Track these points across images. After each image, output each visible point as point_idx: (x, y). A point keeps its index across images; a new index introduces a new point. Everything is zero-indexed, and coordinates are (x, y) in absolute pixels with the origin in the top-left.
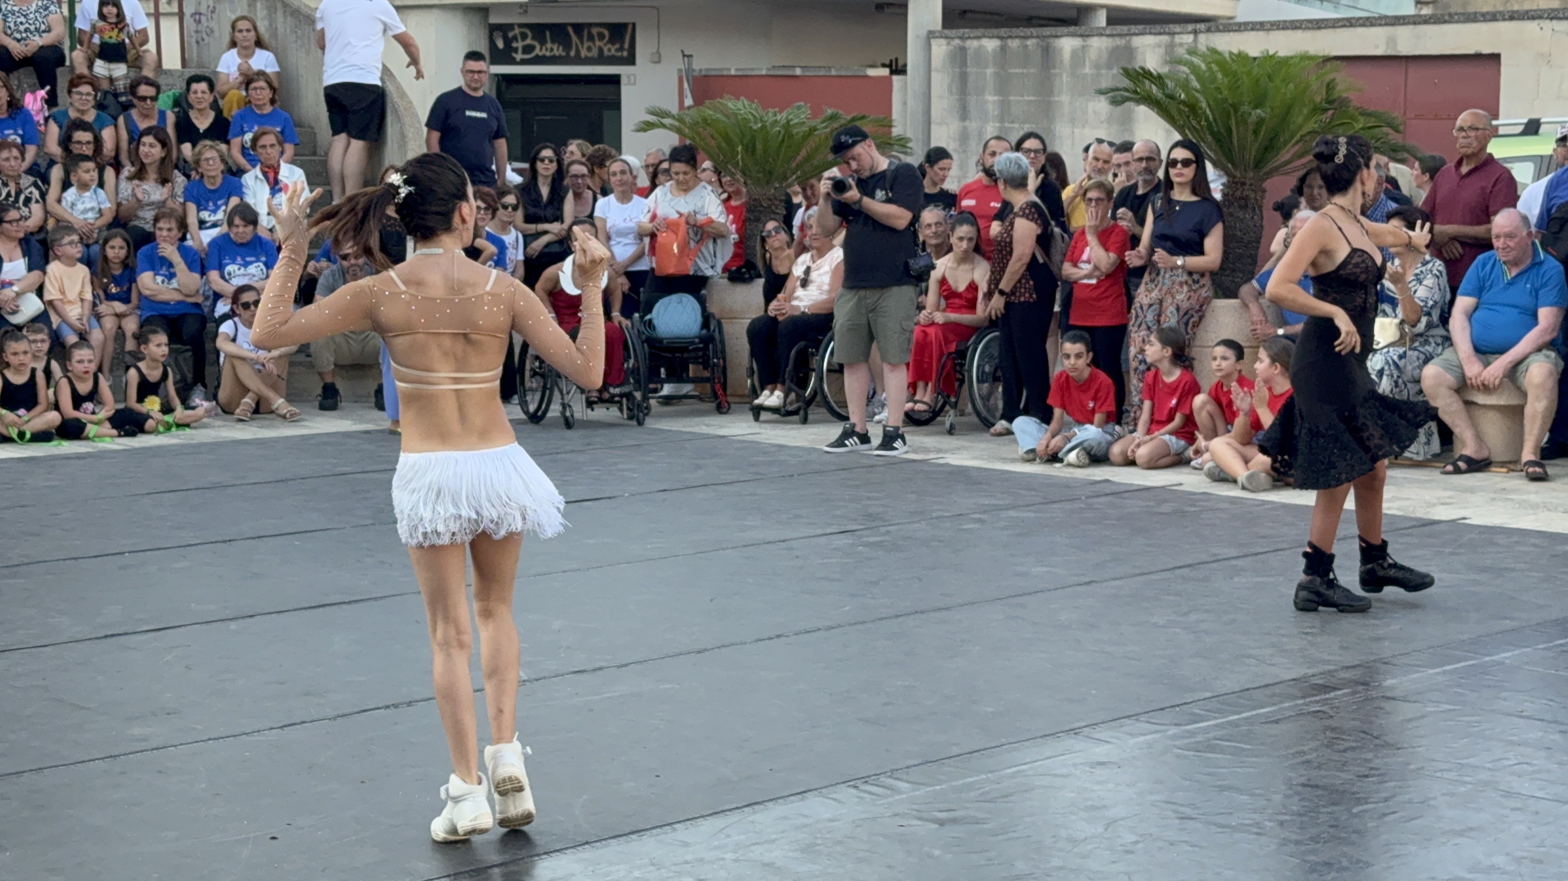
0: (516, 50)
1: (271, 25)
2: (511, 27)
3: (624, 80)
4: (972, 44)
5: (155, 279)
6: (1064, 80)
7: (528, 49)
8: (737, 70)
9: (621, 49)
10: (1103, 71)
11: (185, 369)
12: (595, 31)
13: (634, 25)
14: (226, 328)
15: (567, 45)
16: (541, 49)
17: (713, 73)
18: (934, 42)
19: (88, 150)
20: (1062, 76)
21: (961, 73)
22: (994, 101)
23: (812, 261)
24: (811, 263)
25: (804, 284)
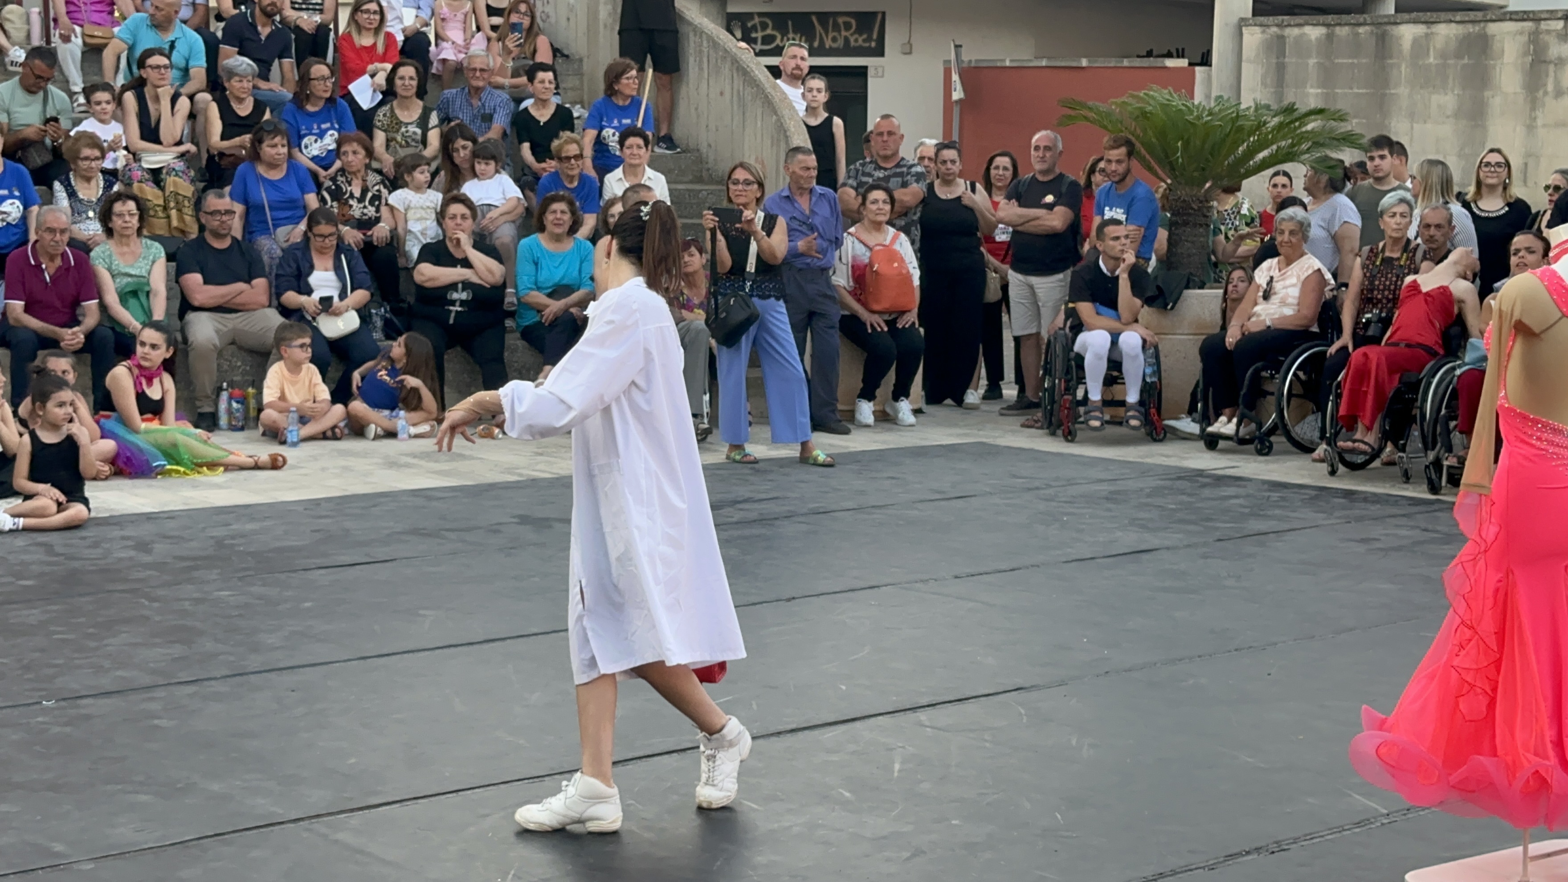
0: (755, 41)
2: (750, 15)
3: (871, 72)
4: (1293, 32)
6: (1403, 70)
7: (768, 39)
8: (1010, 61)
9: (869, 39)
10: (1452, 61)
12: (841, 20)
13: (884, 14)
17: (984, 65)
18: (1245, 30)
20: (1399, 67)
21: (1277, 63)
22: (1317, 94)
23: (1277, 271)
24: (1276, 273)
25: (1267, 296)
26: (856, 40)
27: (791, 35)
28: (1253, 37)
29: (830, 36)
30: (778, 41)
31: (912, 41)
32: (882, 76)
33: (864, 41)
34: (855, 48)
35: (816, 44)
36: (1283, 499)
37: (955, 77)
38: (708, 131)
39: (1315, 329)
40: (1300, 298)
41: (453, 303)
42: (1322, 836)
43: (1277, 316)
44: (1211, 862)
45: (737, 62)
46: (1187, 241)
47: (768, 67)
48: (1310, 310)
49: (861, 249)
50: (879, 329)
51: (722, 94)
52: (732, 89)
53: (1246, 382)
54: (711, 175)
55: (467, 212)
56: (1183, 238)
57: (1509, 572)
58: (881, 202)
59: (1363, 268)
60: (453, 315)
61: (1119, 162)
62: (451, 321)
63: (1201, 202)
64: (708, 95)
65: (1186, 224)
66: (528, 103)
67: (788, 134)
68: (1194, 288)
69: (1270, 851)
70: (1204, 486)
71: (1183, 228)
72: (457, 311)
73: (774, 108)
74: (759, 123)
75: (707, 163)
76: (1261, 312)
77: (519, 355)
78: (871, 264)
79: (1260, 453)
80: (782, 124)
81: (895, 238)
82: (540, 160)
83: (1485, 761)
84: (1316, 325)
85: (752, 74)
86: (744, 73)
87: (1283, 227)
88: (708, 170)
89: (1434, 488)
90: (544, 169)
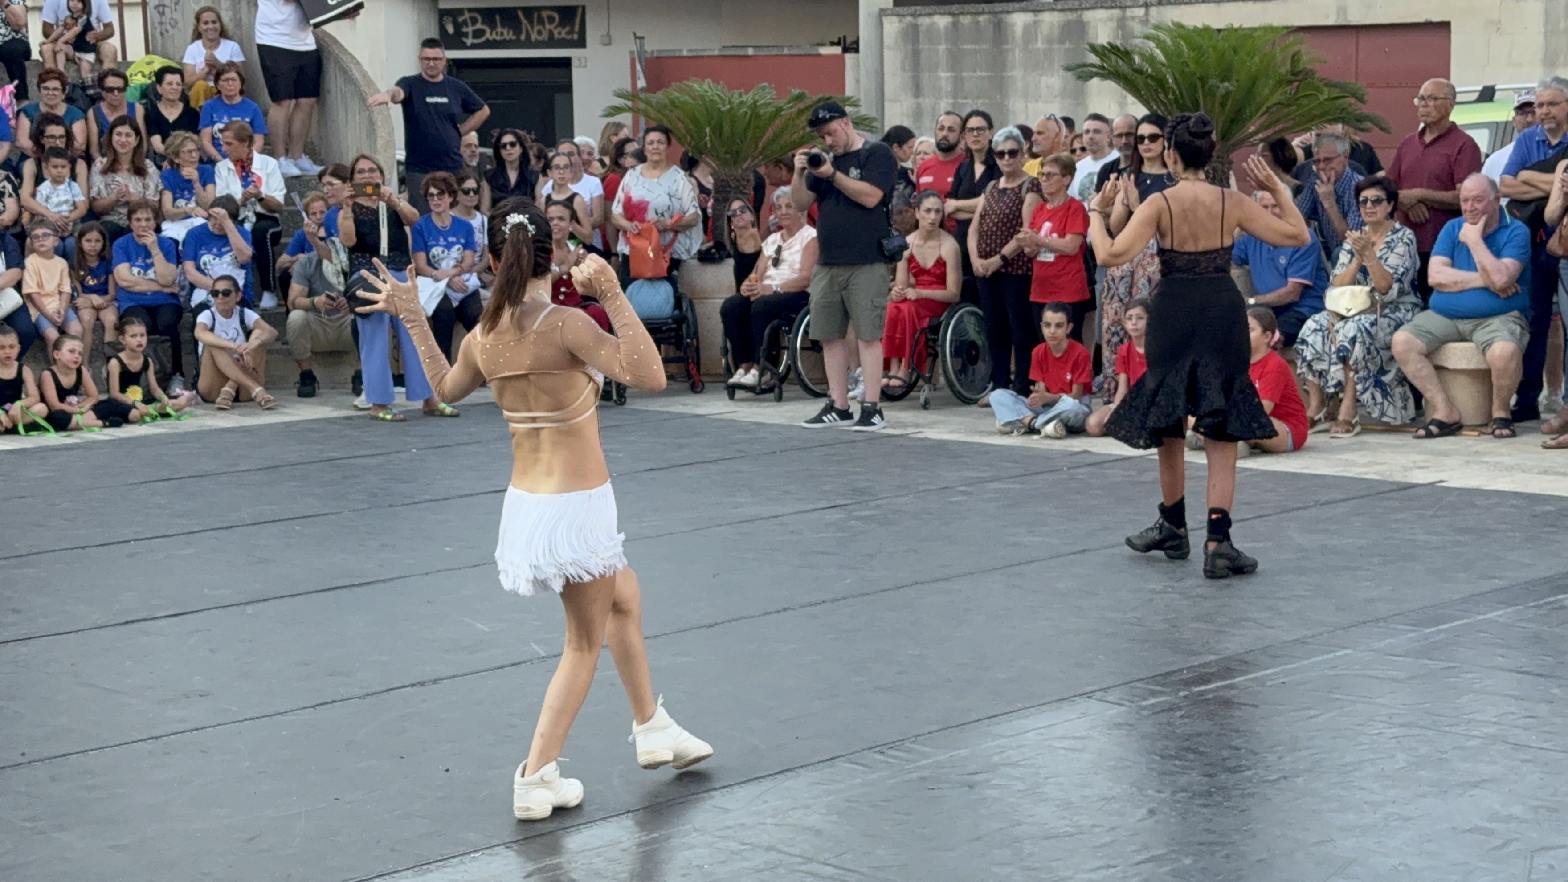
0: (466, 35)
1: (234, 15)
2: (460, 12)
3: (575, 63)
4: (924, 21)
5: (131, 271)
6: (1017, 55)
7: (478, 34)
8: (689, 51)
9: (571, 32)
10: (1056, 46)
11: (164, 359)
12: (545, 14)
13: (584, 8)
14: (204, 318)
15: (517, 29)
16: (491, 34)
17: (665, 54)
18: (886, 20)
19: (61, 143)
20: (1014, 51)
21: (913, 50)
22: (947, 77)
23: (782, 241)
24: (782, 243)
25: (776, 263)
26: (560, 33)
27: (499, 29)
28: (892, 26)
29: (536, 28)
30: (488, 35)
31: (611, 33)
33: (567, 33)
34: (559, 40)
35: (523, 37)
40: (801, 263)
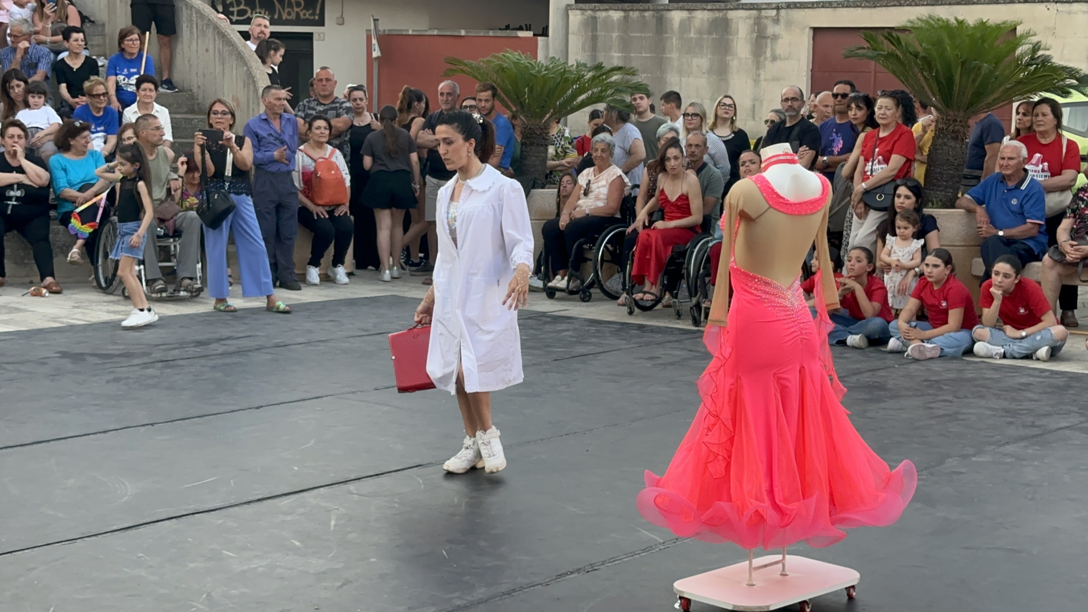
0: (232, 13)
3: (315, 37)
4: (602, 15)
6: (674, 42)
7: (242, 13)
9: (314, 14)
10: (705, 36)
12: (293, 0)
15: (272, 10)
17: (394, 33)
18: (570, 13)
20: (672, 39)
21: (592, 36)
22: (619, 57)
23: (593, 176)
24: (592, 178)
25: (586, 194)
26: (305, 15)
27: (258, 10)
28: (576, 17)
29: (287, 10)
30: (249, 14)
31: (344, 16)
32: (323, 40)
33: (310, 15)
34: (303, 20)
35: (276, 17)
36: (598, 331)
37: (374, 41)
38: (198, 77)
39: (618, 216)
40: (608, 195)
41: (10, 198)
42: (621, 559)
43: (593, 207)
44: (547, 580)
45: (218, 28)
46: (533, 156)
47: (240, 32)
48: (615, 204)
49: (308, 161)
50: (322, 217)
51: (207, 50)
52: (215, 47)
53: (573, 252)
54: (200, 108)
55: (21, 133)
56: (530, 154)
57: (738, 378)
58: (323, 129)
59: (649, 175)
60: (10, 207)
61: (486, 101)
62: (9, 212)
63: (542, 129)
64: (197, 51)
65: (532, 144)
66: (64, 55)
67: (255, 79)
68: (538, 188)
69: (587, 570)
70: (546, 323)
71: (530, 147)
72: (13, 205)
73: (245, 61)
74: (234, 72)
75: (198, 99)
76: (583, 205)
77: (60, 236)
78: (315, 172)
79: (583, 300)
80: (251, 72)
81: (332, 154)
82: (74, 97)
83: (724, 505)
84: (619, 213)
85: (229, 37)
86: (223, 36)
87: (597, 147)
88: (198, 104)
89: (696, 322)
90: (77, 103)
